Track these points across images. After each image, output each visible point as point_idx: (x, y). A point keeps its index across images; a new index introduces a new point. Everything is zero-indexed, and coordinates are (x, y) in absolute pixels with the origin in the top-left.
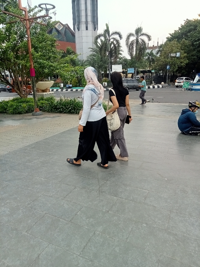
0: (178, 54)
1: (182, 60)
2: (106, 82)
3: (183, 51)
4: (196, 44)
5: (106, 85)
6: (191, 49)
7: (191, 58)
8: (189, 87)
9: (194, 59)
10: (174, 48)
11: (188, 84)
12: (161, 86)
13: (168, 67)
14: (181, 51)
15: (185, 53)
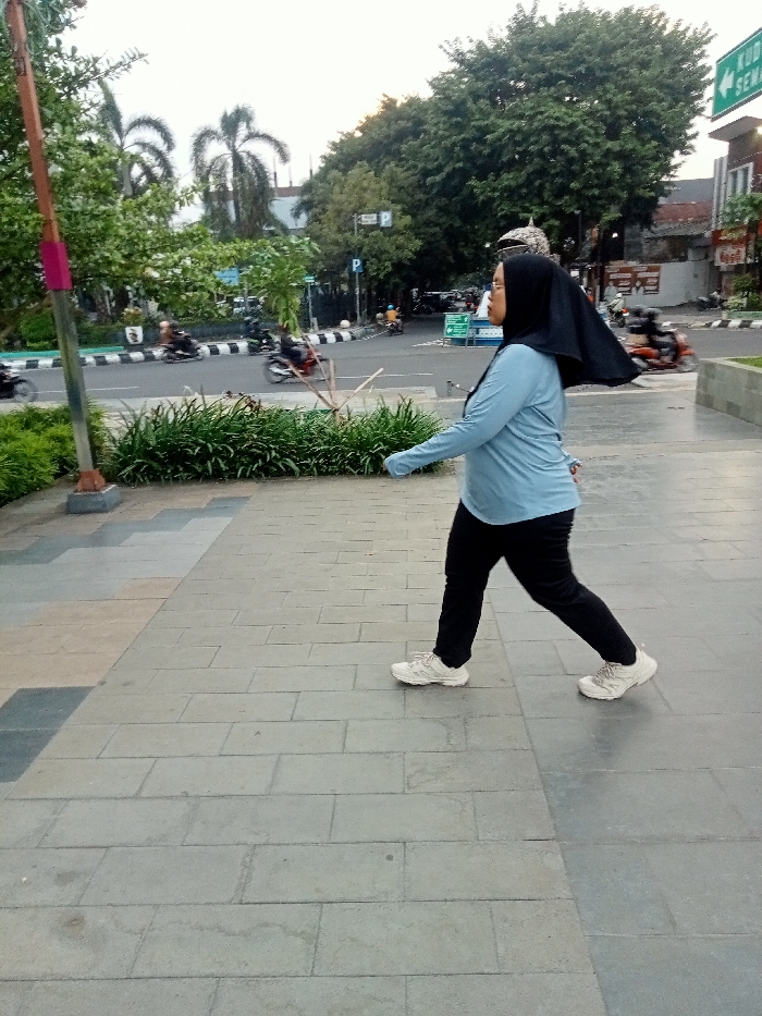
0: (386, 218)
1: (401, 240)
2: (136, 325)
3: (399, 207)
4: (433, 185)
5: (140, 338)
6: (420, 200)
7: (425, 234)
8: (470, 333)
9: (434, 235)
10: (367, 196)
11: (462, 321)
12: (346, 335)
13: (356, 264)
14: (393, 206)
15: (405, 212)
